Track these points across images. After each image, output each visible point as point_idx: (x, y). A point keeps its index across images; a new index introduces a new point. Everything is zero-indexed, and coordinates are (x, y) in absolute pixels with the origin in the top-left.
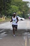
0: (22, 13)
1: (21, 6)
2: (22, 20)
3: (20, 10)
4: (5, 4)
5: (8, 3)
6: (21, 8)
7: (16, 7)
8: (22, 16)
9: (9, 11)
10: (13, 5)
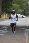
0: (23, 11)
1: (22, 4)
2: (23, 17)
3: (21, 8)
4: (7, 2)
5: (10, 2)
6: (22, 6)
7: (17, 5)
8: (23, 13)
9: (10, 9)
10: (15, 3)
